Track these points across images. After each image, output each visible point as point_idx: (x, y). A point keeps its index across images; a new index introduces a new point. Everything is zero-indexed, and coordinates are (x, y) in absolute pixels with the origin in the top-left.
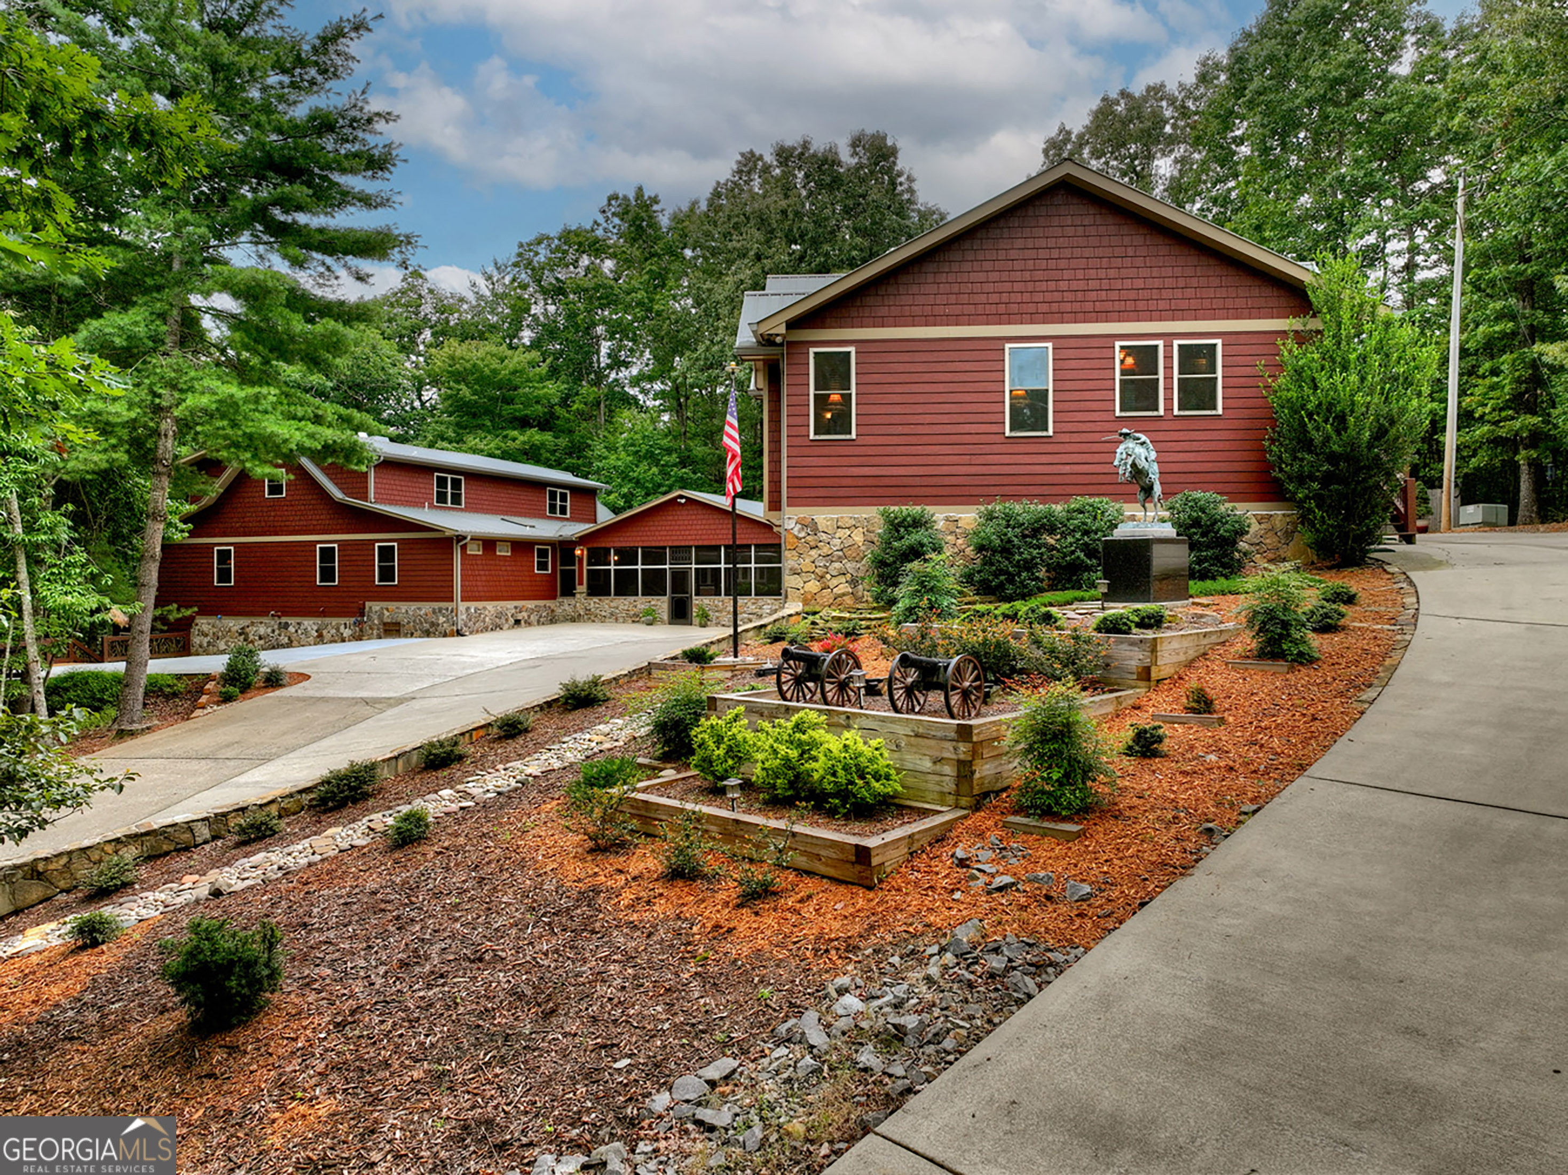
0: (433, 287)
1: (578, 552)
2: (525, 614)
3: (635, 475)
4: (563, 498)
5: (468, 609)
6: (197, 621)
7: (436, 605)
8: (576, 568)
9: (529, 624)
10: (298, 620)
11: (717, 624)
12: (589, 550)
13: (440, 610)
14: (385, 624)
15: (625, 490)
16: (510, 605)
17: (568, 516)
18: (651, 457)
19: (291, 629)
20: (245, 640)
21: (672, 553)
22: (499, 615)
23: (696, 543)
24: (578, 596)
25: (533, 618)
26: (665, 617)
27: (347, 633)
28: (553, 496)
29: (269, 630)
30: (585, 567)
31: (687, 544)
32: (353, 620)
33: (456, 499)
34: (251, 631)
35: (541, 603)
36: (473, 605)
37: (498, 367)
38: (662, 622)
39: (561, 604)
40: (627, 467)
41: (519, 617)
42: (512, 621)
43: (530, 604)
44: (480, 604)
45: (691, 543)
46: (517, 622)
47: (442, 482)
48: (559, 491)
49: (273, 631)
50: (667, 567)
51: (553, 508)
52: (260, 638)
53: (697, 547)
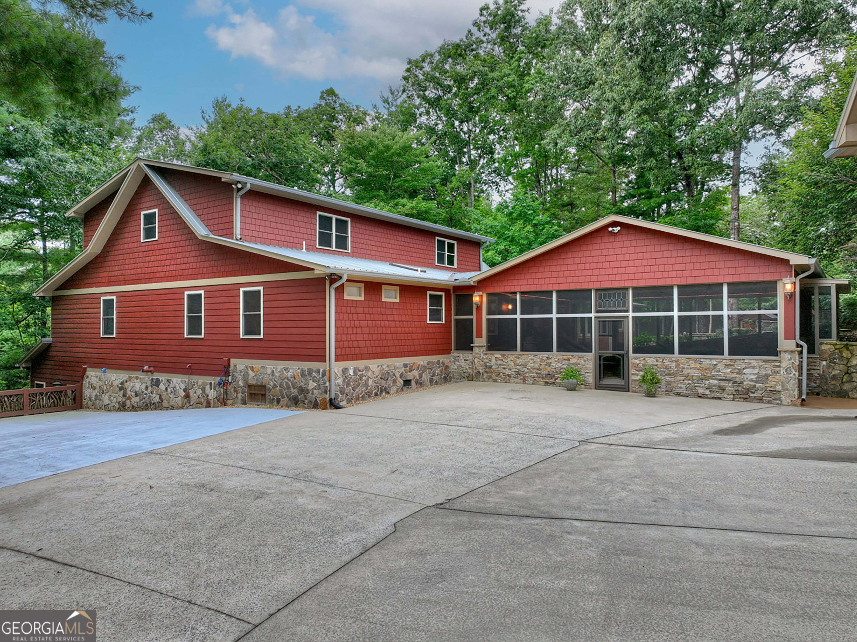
0: (343, 102)
1: (476, 299)
2: (416, 373)
3: (510, 233)
4: (451, 247)
5: (345, 371)
6: (88, 373)
7: (306, 365)
8: (474, 317)
9: (420, 384)
10: (168, 376)
11: (668, 392)
12: (489, 295)
13: (310, 371)
14: (250, 386)
15: (501, 247)
16: (398, 362)
17: (455, 266)
18: (523, 216)
19: (162, 387)
20: (124, 396)
21: (599, 298)
22: (385, 376)
23: (635, 284)
24: (476, 350)
25: (426, 377)
26: (590, 379)
27: (212, 394)
28: (441, 244)
29: (144, 386)
30: (485, 316)
31: (622, 285)
32: (218, 379)
33: (342, 243)
34: (129, 385)
35: (434, 358)
36: (351, 366)
37: (390, 143)
38: (587, 386)
39: (456, 359)
40: (503, 227)
41: (409, 376)
42: (400, 382)
43: (422, 361)
44: (361, 364)
45: (627, 284)
46: (407, 383)
47: (325, 223)
48: (447, 241)
49: (147, 388)
50: (592, 315)
51: (441, 259)
52: (136, 395)
53: (634, 289)
